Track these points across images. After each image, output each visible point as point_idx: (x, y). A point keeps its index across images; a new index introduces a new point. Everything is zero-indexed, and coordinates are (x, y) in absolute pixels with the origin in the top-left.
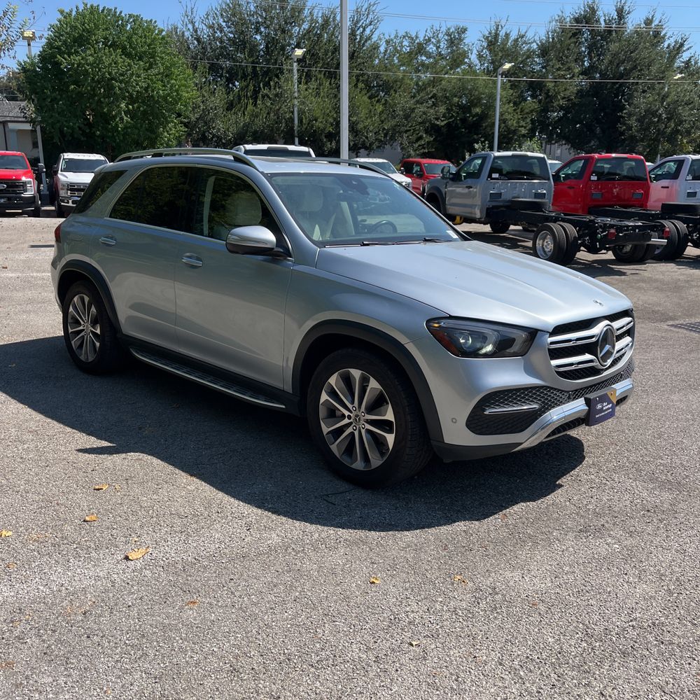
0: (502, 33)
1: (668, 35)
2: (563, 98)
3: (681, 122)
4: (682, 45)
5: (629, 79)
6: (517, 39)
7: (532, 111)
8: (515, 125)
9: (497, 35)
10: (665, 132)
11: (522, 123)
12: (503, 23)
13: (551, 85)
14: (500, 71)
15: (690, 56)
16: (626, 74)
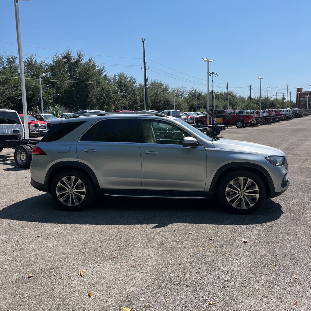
0: (34, 60)
1: (97, 66)
2: (64, 88)
3: (111, 98)
4: (103, 70)
5: (88, 81)
6: (41, 63)
7: (53, 93)
8: (47, 99)
9: (31, 61)
10: (106, 102)
11: (50, 98)
12: (34, 56)
13: (59, 83)
14: (40, 76)
15: (105, 74)
16: (86, 80)
